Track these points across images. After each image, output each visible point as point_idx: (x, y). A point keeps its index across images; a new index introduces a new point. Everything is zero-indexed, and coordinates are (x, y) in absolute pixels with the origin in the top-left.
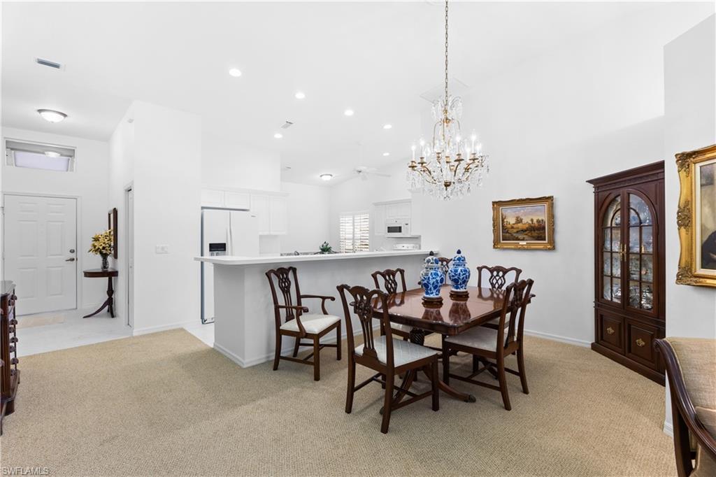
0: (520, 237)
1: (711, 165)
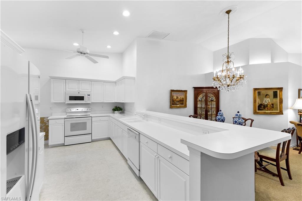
1: (260, 92)
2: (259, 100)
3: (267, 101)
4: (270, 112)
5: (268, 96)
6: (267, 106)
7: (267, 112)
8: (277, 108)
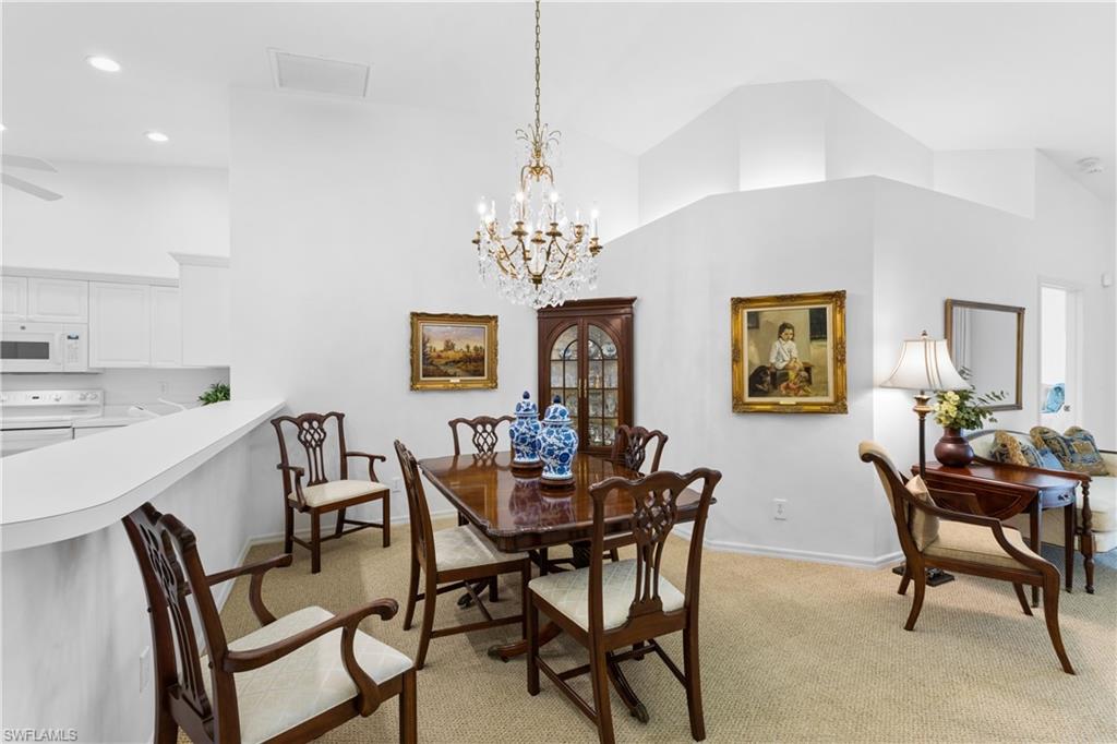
0: (451, 371)
1: (756, 313)
2: (753, 349)
3: (787, 353)
4: (797, 404)
5: (791, 331)
6: (784, 375)
7: (783, 401)
8: (826, 382)
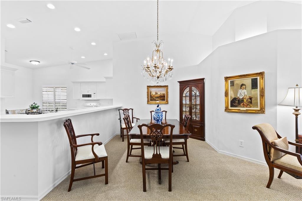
1: (233, 81)
3: (243, 94)
4: (246, 110)
5: (245, 86)
7: (241, 109)
